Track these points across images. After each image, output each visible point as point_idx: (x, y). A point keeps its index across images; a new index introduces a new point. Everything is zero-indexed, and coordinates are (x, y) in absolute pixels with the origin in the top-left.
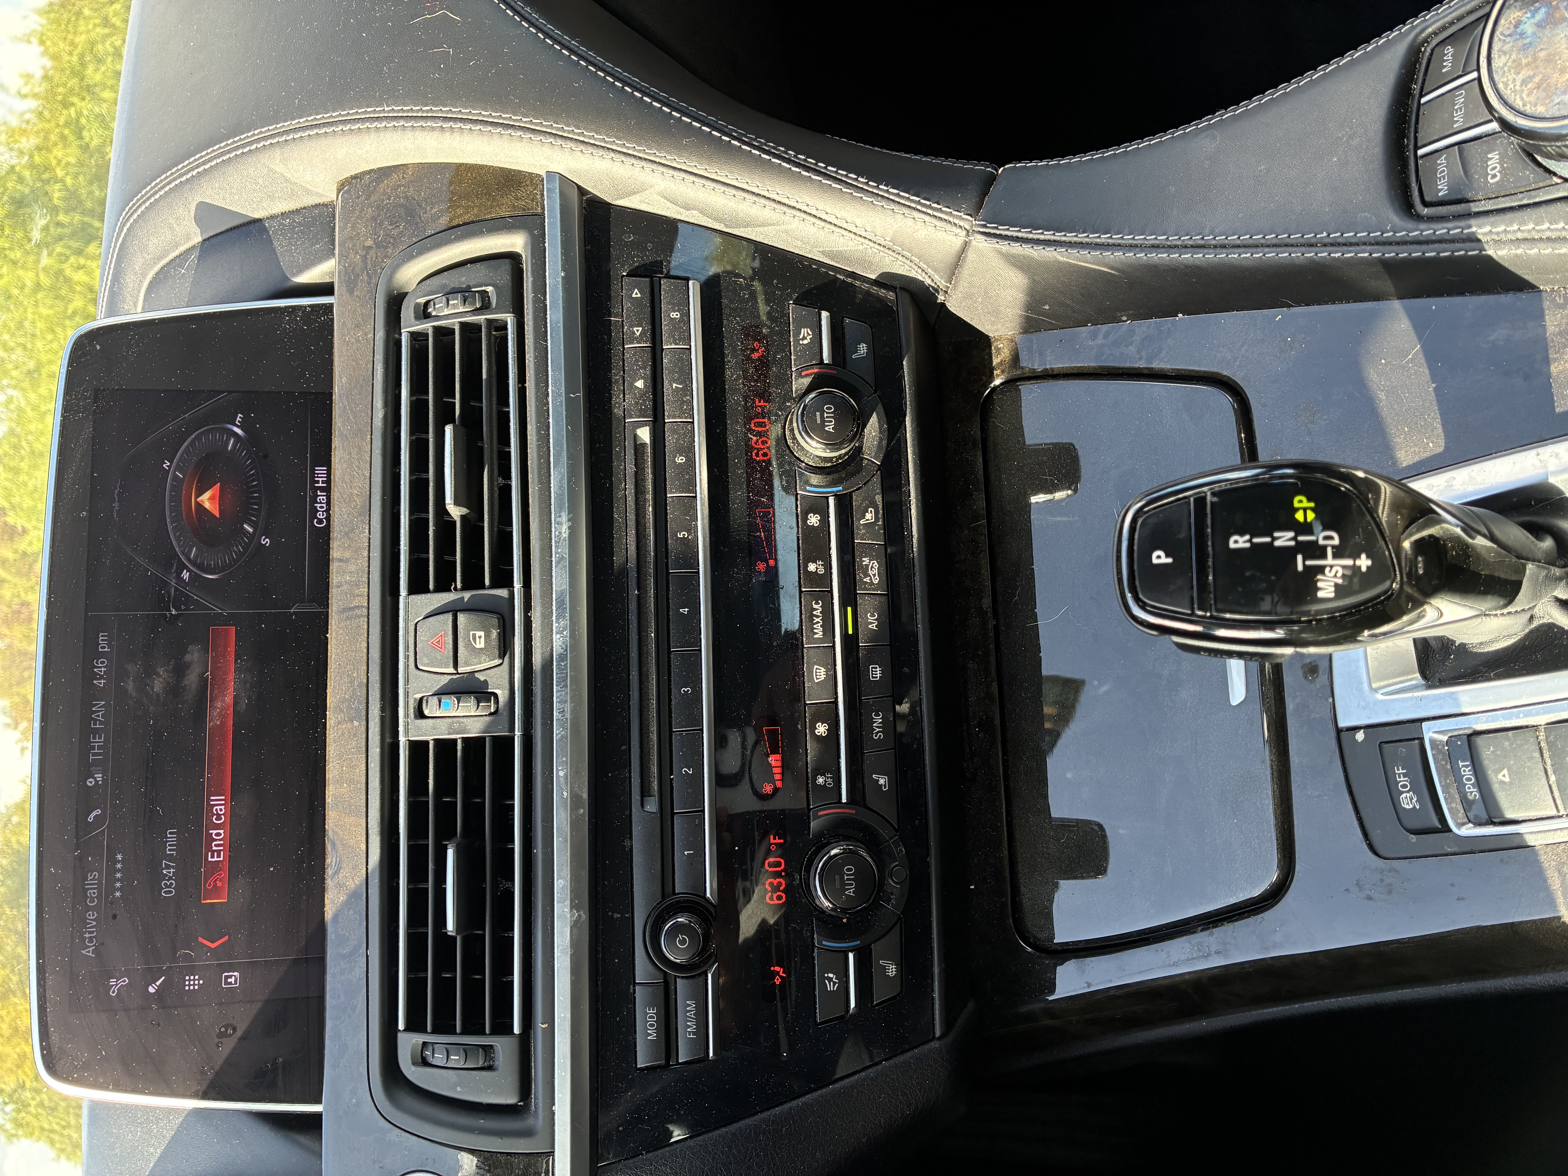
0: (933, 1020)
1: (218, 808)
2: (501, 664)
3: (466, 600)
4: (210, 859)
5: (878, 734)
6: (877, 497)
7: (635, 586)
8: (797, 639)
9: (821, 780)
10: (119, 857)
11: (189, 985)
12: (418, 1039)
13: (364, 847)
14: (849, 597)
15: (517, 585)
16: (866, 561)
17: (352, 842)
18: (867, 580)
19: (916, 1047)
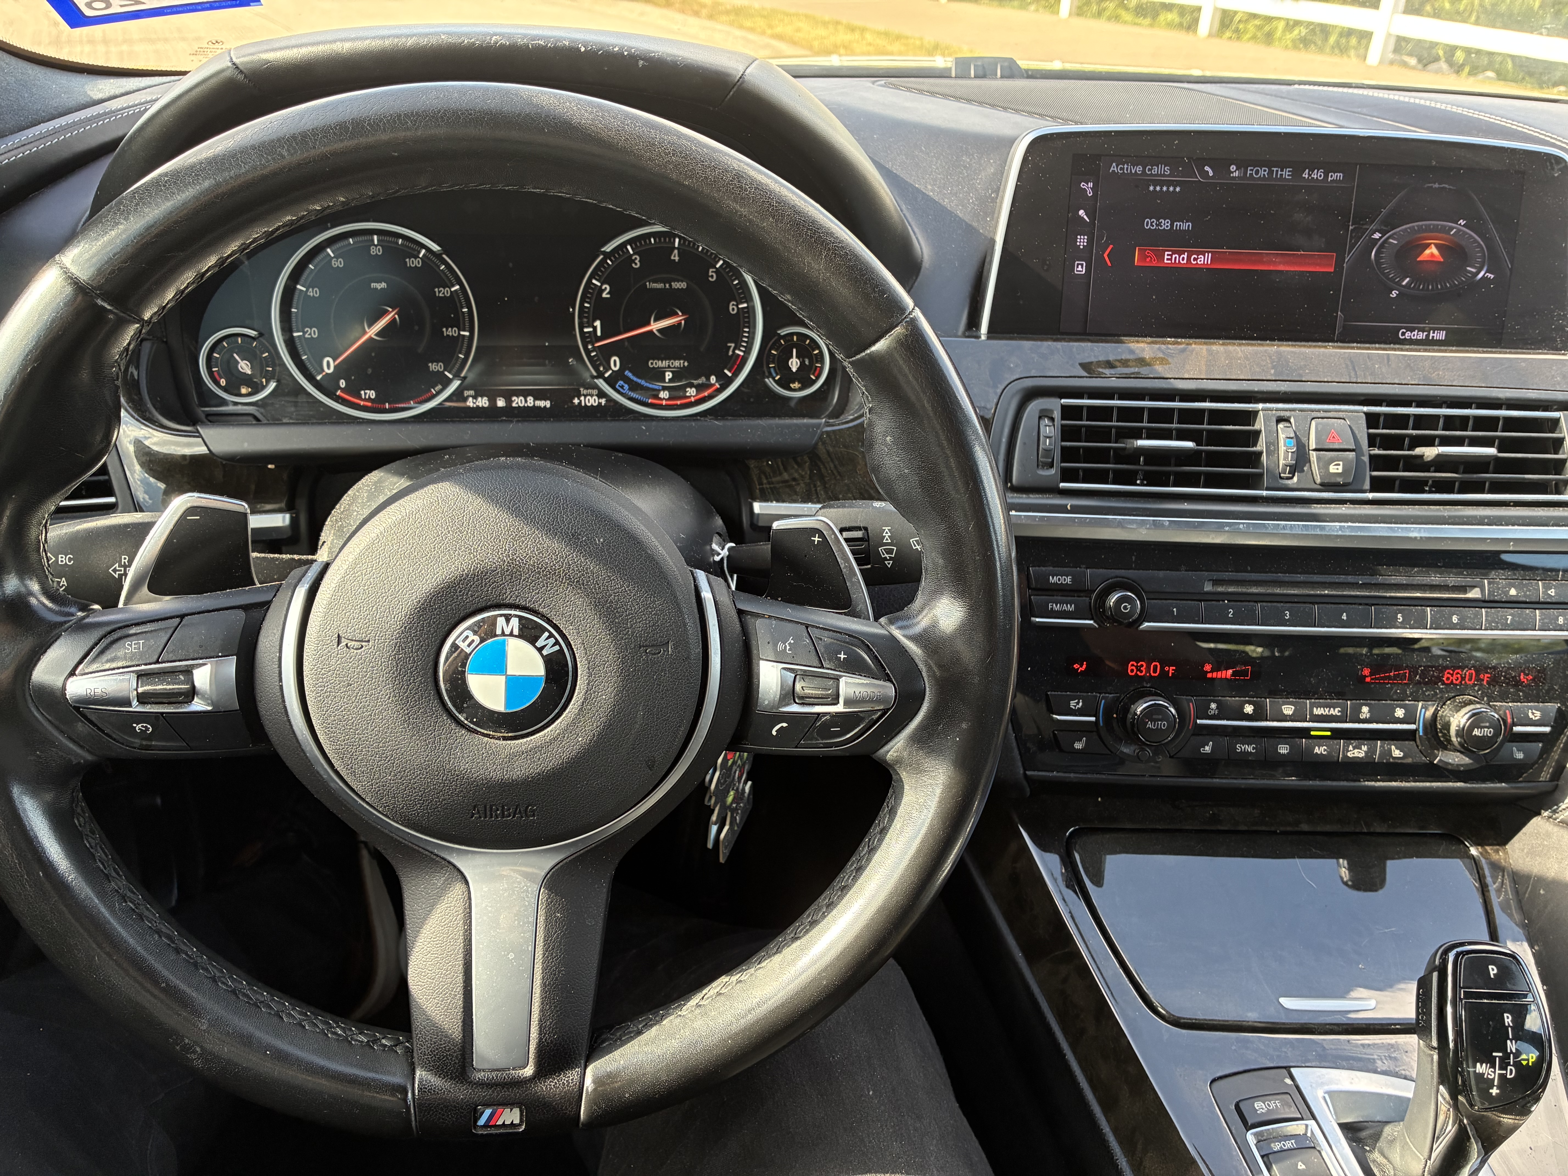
0: (1039, 771)
1: (1202, 259)
2: (1315, 483)
3: (1363, 458)
4: (1166, 253)
5: (1240, 748)
6: (1411, 759)
7: (1365, 581)
8: (1313, 695)
9: (1213, 706)
10: (1178, 189)
11: (1080, 239)
12: (1057, 415)
13: (1187, 376)
14: (1337, 734)
15: (1371, 496)
16: (1365, 748)
17: (1187, 367)
18: (1351, 748)
19: (1021, 757)
